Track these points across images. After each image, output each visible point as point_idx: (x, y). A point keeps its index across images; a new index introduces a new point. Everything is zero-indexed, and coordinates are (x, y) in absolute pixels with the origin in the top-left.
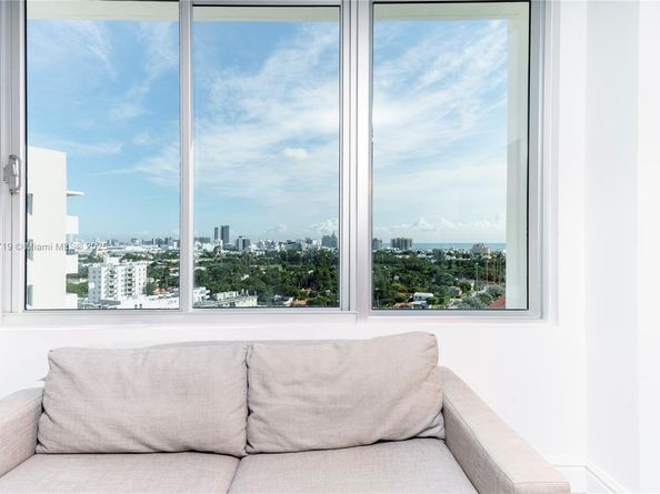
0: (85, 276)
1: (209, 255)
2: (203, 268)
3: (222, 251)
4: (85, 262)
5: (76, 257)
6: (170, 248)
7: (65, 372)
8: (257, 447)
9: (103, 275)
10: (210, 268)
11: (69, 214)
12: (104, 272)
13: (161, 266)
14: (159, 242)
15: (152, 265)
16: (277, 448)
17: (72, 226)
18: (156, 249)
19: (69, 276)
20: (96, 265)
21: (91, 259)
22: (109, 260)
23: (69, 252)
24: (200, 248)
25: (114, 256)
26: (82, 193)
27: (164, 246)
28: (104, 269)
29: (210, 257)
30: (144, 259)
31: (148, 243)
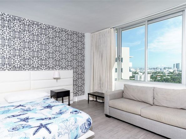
0: (134, 77)
1: (171, 73)
2: (169, 77)
3: (177, 72)
4: (134, 74)
5: (131, 72)
6: (158, 70)
7: (126, 87)
8: (155, 104)
9: (138, 77)
10: (172, 77)
11: (130, 62)
12: (139, 77)
13: (154, 76)
14: (154, 69)
15: (152, 75)
16: (159, 105)
17: (131, 65)
18: (153, 71)
19: (130, 77)
20: (137, 75)
21: (135, 73)
22: (140, 73)
23: (130, 71)
24: (168, 71)
25: (141, 72)
26: (133, 57)
27: (155, 70)
28: (138, 76)
29: (171, 74)
30: (149, 74)
31: (151, 69)
